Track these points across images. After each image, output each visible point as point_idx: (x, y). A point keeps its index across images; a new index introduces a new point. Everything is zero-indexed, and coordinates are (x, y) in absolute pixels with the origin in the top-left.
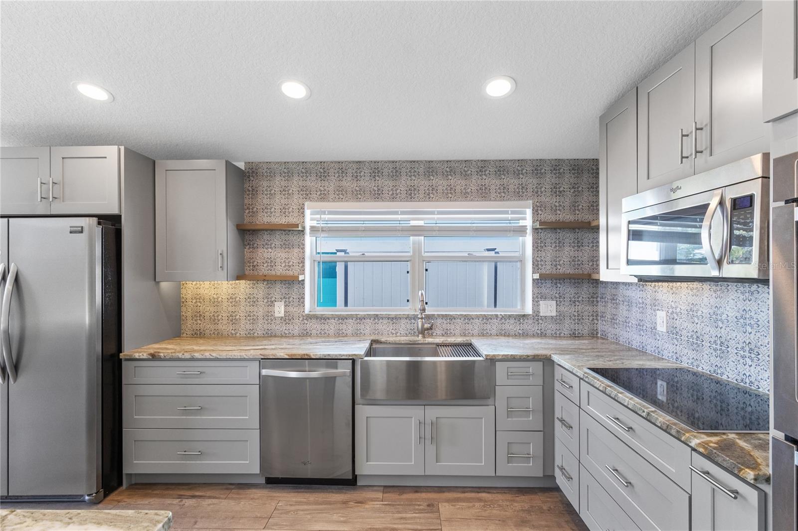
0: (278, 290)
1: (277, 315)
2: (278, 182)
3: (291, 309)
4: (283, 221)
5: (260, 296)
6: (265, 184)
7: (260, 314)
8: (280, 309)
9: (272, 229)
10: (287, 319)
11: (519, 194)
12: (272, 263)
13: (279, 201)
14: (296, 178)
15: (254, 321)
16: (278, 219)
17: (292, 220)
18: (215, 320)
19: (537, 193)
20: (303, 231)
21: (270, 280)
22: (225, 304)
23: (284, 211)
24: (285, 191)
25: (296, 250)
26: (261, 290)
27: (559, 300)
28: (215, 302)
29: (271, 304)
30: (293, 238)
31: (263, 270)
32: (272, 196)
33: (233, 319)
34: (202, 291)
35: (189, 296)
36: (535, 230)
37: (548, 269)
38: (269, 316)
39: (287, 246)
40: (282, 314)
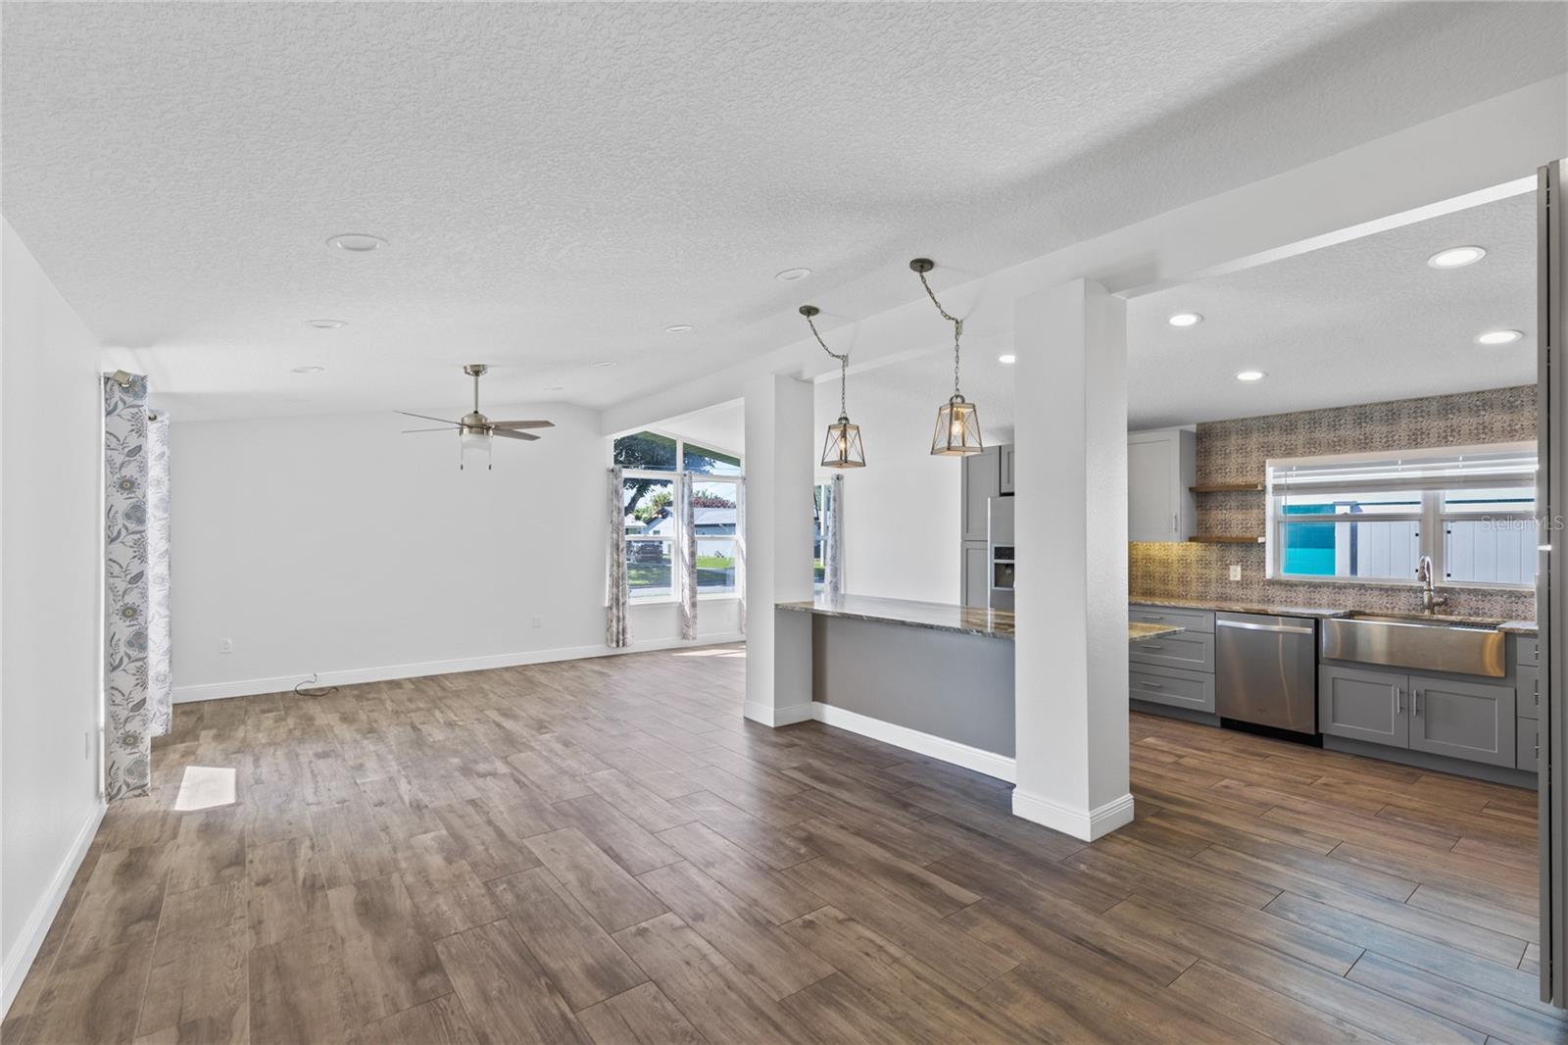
0: (1234, 553)
1: (1232, 578)
2: (1234, 441)
3: (1248, 573)
4: (1240, 480)
5: (1214, 557)
6: (1219, 444)
7: (1213, 577)
8: (1235, 573)
9: (1228, 490)
10: (1244, 583)
12: (1227, 525)
13: (1235, 460)
14: (1255, 435)
15: (1207, 583)
16: (1235, 479)
17: (1251, 479)
18: (1164, 581)
20: (1264, 491)
21: (1225, 543)
22: (1175, 565)
23: (1241, 470)
24: (1241, 449)
25: (1255, 511)
26: (1213, 553)
28: (1165, 563)
29: (1226, 567)
30: (1252, 499)
31: (1217, 532)
32: (1227, 456)
33: (1183, 580)
34: (1152, 552)
35: (1140, 557)
38: (1223, 580)
39: (1244, 507)
40: (1239, 578)
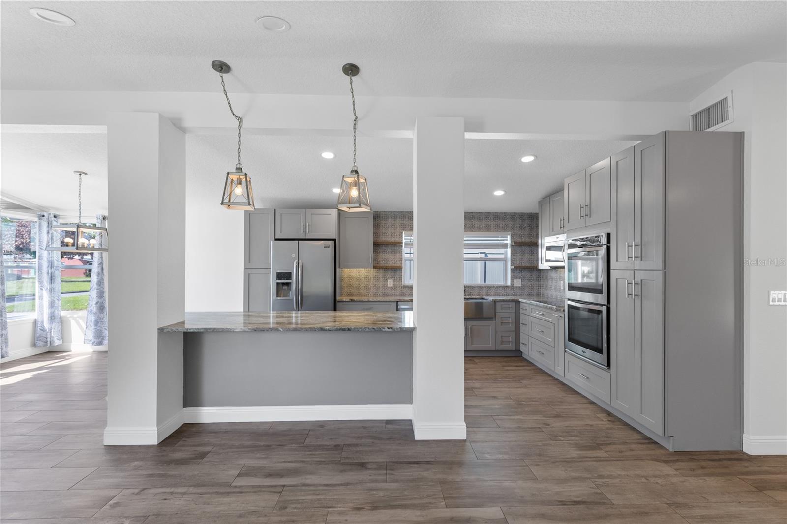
0: (389, 274)
1: (389, 285)
2: (390, 221)
3: (395, 283)
4: (392, 240)
5: (381, 276)
6: (383, 222)
7: (381, 285)
8: (390, 283)
9: (387, 244)
10: (394, 288)
11: (505, 229)
12: (386, 260)
13: (390, 230)
14: (399, 220)
15: (378, 289)
16: (390, 239)
17: (397, 240)
18: (358, 288)
19: (513, 228)
20: (401, 245)
21: (386, 269)
22: (363, 280)
23: (393, 235)
24: (393, 225)
25: (398, 254)
26: (381, 274)
27: (523, 279)
28: (359, 279)
29: (386, 280)
30: (397, 248)
31: (382, 264)
32: (387, 228)
33: (367, 288)
34: (352, 274)
35: (346, 276)
36: (512, 246)
37: (518, 264)
38: (385, 286)
39: (394, 252)
40: (392, 285)
